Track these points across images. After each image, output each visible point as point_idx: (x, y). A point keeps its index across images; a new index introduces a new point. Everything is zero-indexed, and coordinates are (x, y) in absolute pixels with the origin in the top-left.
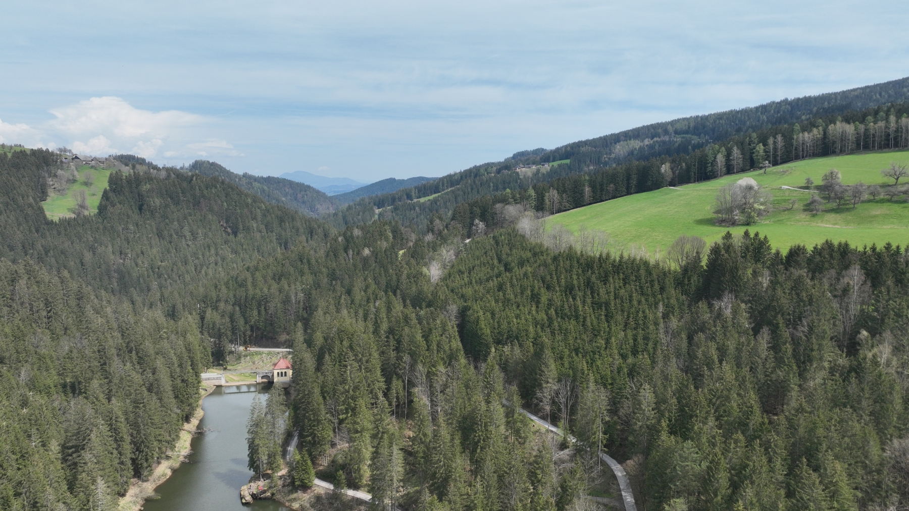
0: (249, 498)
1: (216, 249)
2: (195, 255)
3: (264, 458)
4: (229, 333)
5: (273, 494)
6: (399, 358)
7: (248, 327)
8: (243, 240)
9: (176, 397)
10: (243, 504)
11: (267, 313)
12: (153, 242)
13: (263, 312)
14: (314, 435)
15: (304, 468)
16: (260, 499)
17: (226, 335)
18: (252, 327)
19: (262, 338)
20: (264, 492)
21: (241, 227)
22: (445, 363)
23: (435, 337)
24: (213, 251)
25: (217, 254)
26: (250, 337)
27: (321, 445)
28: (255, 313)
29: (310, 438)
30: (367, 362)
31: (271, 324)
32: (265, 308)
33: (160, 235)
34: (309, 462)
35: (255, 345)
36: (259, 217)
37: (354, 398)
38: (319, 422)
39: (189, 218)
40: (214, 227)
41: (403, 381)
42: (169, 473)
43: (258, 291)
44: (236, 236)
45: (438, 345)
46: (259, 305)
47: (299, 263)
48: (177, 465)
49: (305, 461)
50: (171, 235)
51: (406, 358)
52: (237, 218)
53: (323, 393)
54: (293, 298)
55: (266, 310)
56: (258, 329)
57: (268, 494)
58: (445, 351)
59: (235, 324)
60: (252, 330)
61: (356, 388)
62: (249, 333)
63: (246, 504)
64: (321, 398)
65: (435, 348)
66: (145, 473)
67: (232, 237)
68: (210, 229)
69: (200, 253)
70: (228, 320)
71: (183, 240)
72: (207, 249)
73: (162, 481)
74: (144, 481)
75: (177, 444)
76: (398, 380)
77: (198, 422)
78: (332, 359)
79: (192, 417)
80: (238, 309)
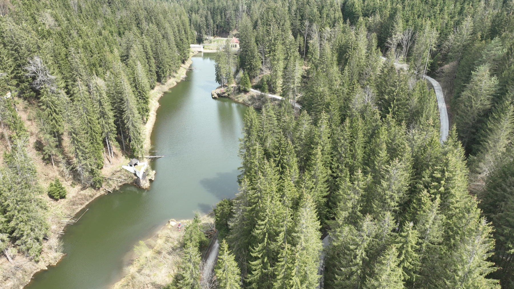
0: (216, 96)
3: (224, 76)
4: (205, 27)
5: (229, 95)
6: (302, 24)
7: (215, 26)
9: (177, 47)
10: (213, 98)
11: (226, 17)
13: (223, 17)
14: (251, 64)
15: (245, 81)
16: (222, 97)
17: (203, 28)
18: (217, 26)
19: (223, 32)
20: (224, 93)
22: (330, 26)
23: (325, 11)
26: (216, 32)
27: (255, 70)
28: (219, 17)
29: (249, 66)
30: (283, 25)
31: (228, 25)
32: (224, 14)
34: (248, 78)
35: (219, 36)
37: (274, 45)
38: (254, 57)
41: (304, 38)
42: (175, 84)
43: (220, 4)
45: (327, 15)
46: (221, 13)
48: (179, 81)
49: (246, 77)
51: (307, 23)
53: (256, 41)
54: (240, 7)
55: (225, 15)
56: (221, 27)
57: (226, 95)
58: (331, 19)
59: (208, 22)
60: (217, 28)
61: (275, 39)
62: (216, 29)
63: (215, 98)
64: (255, 44)
65: (325, 16)
66: (163, 80)
70: (204, 19)
73: (172, 86)
74: (163, 84)
75: (178, 72)
76: (300, 37)
77: (189, 65)
78: (262, 23)
79: (186, 62)
80: (209, 13)
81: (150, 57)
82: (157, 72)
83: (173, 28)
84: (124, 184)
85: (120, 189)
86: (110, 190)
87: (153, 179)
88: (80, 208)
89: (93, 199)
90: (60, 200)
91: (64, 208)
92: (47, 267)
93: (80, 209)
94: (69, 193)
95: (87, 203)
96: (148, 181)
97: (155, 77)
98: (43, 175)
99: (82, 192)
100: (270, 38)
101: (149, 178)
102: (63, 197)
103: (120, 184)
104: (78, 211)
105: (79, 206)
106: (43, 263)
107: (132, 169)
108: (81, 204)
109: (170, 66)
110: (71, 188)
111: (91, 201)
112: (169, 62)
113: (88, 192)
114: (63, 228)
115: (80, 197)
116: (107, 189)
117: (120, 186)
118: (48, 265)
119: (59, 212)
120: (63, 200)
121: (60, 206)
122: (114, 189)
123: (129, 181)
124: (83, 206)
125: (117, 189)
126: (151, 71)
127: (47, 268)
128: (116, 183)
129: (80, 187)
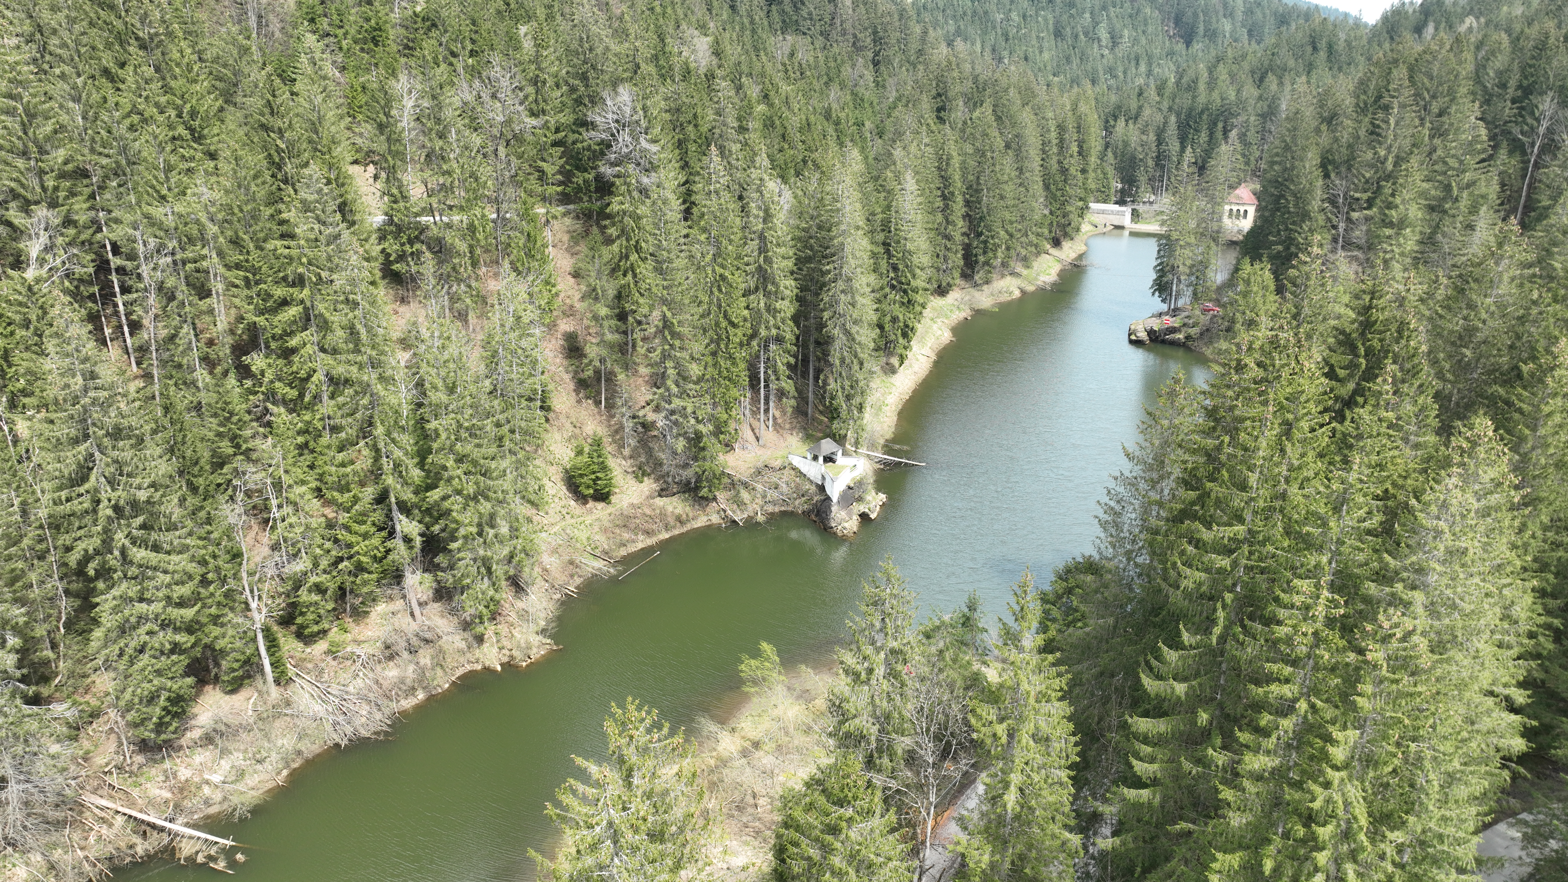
0: (1143, 335)
1: (1150, 64)
2: (1111, 71)
3: (1184, 272)
4: (1151, 163)
5: (1188, 337)
6: (1526, 109)
8: (1200, 54)
9: (1047, 187)
10: (1131, 342)
11: (1226, 137)
12: (1046, 44)
13: (1219, 135)
14: (1289, 242)
16: (1164, 342)
17: (1144, 165)
20: (1173, 330)
21: (1201, 30)
24: (1143, 68)
25: (1149, 73)
28: (1204, 136)
30: (1440, 115)
32: (1224, 127)
33: (1058, 34)
36: (1239, 15)
37: (1392, 178)
38: (1305, 216)
39: (1112, 9)
40: (1150, 29)
41: (1526, 160)
42: (1017, 294)
43: (1215, 96)
44: (1188, 44)
46: (1214, 124)
47: (1309, 49)
48: (1031, 288)
50: (1076, 36)
51: (1547, 106)
52: (1195, 15)
53: (1323, 166)
55: (1225, 131)
57: (1180, 336)
59: (1163, 147)
61: (1402, 158)
63: (1137, 343)
64: (1319, 172)
66: (980, 277)
67: (1180, 47)
68: (1144, 32)
69: (1121, 69)
70: (1152, 137)
71: (1096, 45)
72: (1133, 63)
73: (1004, 298)
74: (976, 285)
75: (1035, 265)
76: (1511, 153)
77: (1073, 255)
78: (1357, 105)
79: (1066, 245)
80: (1173, 119)
81: (952, 194)
82: (967, 248)
83: (1044, 131)
84: (784, 514)
85: (768, 522)
86: (739, 517)
87: (873, 516)
88: (642, 542)
89: (684, 529)
90: (591, 504)
91: (596, 529)
92: (502, 665)
93: (640, 546)
94: (622, 492)
95: (665, 535)
96: (855, 517)
97: (957, 259)
98: (568, 425)
99: (660, 502)
100: (1383, 153)
101: (862, 508)
102: (602, 496)
103: (770, 508)
104: (633, 548)
105: (641, 537)
106: (495, 650)
107: (814, 470)
108: (648, 533)
109: (1011, 236)
110: (631, 481)
111: (676, 532)
112: (1011, 223)
113: (675, 505)
114: (578, 581)
115: (648, 512)
116: (729, 512)
117: (772, 514)
118: (505, 659)
119: (582, 535)
120: (600, 505)
121: (589, 520)
122: (750, 518)
123: (800, 505)
124: (651, 541)
125: (760, 518)
126: (948, 237)
127: (499, 668)
128: (760, 501)
129: (655, 486)
